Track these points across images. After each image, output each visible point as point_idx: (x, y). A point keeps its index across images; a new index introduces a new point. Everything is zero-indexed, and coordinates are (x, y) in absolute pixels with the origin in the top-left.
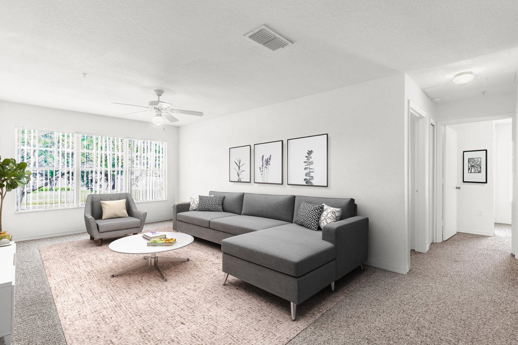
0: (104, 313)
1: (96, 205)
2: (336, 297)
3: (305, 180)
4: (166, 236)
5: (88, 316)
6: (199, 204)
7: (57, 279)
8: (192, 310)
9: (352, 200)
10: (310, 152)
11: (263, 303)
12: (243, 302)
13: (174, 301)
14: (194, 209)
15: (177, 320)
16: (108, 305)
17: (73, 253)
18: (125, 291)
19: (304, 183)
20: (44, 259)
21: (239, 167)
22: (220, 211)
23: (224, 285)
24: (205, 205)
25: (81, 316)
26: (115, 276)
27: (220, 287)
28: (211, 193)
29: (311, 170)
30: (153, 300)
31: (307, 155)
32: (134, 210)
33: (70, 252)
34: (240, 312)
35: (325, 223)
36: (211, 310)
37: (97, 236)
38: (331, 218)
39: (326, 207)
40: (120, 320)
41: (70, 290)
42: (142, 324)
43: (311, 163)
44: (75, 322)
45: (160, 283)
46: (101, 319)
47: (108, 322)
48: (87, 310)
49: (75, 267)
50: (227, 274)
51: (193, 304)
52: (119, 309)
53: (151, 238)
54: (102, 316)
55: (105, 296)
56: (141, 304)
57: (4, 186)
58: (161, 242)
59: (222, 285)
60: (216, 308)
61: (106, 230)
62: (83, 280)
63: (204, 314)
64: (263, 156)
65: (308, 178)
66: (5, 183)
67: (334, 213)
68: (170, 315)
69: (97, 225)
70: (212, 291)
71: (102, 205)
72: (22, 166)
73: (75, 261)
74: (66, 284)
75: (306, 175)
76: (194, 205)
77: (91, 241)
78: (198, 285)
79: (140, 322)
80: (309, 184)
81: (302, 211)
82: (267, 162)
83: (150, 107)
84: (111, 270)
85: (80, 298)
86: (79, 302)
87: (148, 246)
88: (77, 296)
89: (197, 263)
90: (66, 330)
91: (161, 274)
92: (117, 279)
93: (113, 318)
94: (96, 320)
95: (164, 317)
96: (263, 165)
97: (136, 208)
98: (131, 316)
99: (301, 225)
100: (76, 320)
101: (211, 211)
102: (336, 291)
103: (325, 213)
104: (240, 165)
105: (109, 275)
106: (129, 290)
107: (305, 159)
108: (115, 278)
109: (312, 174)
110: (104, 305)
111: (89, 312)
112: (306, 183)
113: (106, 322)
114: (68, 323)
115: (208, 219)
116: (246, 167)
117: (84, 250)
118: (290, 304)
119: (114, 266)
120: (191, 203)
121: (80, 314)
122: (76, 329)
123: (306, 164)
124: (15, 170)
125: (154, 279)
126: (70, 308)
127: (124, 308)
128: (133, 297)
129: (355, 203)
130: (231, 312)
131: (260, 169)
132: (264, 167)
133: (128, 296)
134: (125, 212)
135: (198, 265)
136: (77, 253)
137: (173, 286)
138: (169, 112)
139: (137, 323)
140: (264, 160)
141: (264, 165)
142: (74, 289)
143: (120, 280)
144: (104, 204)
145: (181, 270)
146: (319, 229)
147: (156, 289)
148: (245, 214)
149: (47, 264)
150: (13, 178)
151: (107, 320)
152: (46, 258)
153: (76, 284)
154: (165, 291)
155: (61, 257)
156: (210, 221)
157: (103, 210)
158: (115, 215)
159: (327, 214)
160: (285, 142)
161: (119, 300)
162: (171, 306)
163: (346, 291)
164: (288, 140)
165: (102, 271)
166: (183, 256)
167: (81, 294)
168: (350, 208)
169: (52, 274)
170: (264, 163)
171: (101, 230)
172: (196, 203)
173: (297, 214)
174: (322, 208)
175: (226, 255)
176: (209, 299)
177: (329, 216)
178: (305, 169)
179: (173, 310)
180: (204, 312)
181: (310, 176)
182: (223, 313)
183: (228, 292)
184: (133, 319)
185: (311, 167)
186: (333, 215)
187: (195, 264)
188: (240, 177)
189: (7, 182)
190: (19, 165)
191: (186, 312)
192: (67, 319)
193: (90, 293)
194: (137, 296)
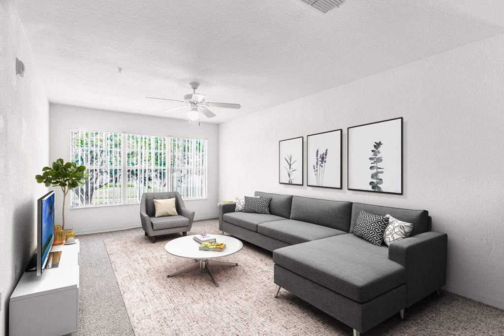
0: (165, 314)
1: (149, 203)
2: (407, 328)
3: (371, 183)
4: (215, 240)
5: (152, 316)
6: (245, 205)
7: (122, 275)
8: (246, 322)
9: (425, 213)
10: (378, 145)
11: (320, 324)
12: (298, 319)
13: (227, 310)
14: (240, 209)
15: (232, 331)
16: (167, 307)
17: (131, 249)
18: (181, 294)
19: (370, 188)
20: (109, 253)
21: (290, 165)
22: (266, 214)
23: (276, 297)
24: (251, 207)
25: (146, 315)
26: (171, 277)
27: (272, 300)
28: (257, 193)
29: (379, 170)
30: (207, 306)
31: (374, 149)
32: (183, 208)
33: (129, 248)
34: (296, 332)
35: (391, 238)
36: (265, 325)
37: (152, 234)
38: (399, 233)
39: (391, 219)
40: (179, 324)
41: (134, 287)
42: (200, 332)
43: (379, 160)
44: (142, 321)
45: (212, 288)
46: (163, 321)
47: (169, 325)
48: (150, 310)
49: (136, 263)
50: (278, 287)
51: (247, 316)
52: (177, 312)
53: (202, 241)
54: (164, 318)
55: (163, 297)
56: (197, 308)
57: (66, 185)
58: (212, 247)
59: (273, 297)
60: (270, 323)
61: (159, 228)
62: (143, 278)
63: (258, 328)
64: (318, 151)
65: (375, 181)
66: (67, 183)
67: (402, 227)
68: (225, 325)
69: (152, 223)
70: (264, 303)
71: (155, 204)
72: (82, 169)
73: (134, 257)
74: (130, 281)
75: (372, 177)
76: (239, 206)
77: (146, 237)
78: (249, 294)
79: (198, 329)
80: (375, 188)
81: (362, 221)
82: (323, 158)
83: (185, 101)
84: (166, 269)
85: (143, 297)
86: (143, 301)
87: (200, 250)
88: (140, 294)
89: (246, 269)
90: (135, 327)
91: (212, 278)
92: (173, 280)
93: (173, 321)
94: (159, 322)
95: (219, 326)
96: (317, 163)
97: (184, 207)
98: (189, 321)
99: (361, 237)
100: (142, 319)
101: (257, 213)
102: (406, 319)
103: (390, 227)
104: (292, 163)
105: (165, 275)
106: (184, 293)
107: (371, 155)
108: (171, 278)
109: (380, 176)
110: (164, 306)
111: (152, 312)
112: (372, 188)
113: (167, 325)
114: (136, 321)
115: (256, 222)
116: (297, 166)
117: (141, 247)
118: (353, 331)
119: (168, 265)
120: (237, 204)
121: (144, 313)
122: (143, 328)
123: (373, 161)
124: (76, 172)
125: (206, 283)
126: (136, 306)
127: (182, 312)
128: (189, 301)
129: (429, 215)
130: (286, 330)
131: (314, 168)
132: (319, 166)
133: (184, 299)
134: (175, 210)
135: (247, 271)
136: (135, 249)
137: (225, 293)
138: (205, 106)
139: (195, 330)
140: (319, 156)
141: (319, 163)
142: (137, 287)
143: (175, 281)
144: (157, 202)
145: (230, 276)
146: (383, 244)
147: (209, 294)
148: (293, 219)
149: (113, 258)
150: (74, 178)
151: (168, 322)
152: (111, 252)
153: (138, 281)
154: (218, 297)
155: (122, 252)
156: (257, 225)
157: (156, 208)
158: (167, 213)
159: (394, 229)
160: (345, 132)
161: (176, 303)
162: (225, 315)
163: (419, 321)
164: (348, 128)
165: (158, 270)
166: (232, 260)
167: (143, 293)
168: (423, 222)
169: (117, 269)
170: (319, 160)
171: (155, 228)
172: (242, 204)
173: (355, 224)
174: (387, 220)
175: (278, 267)
176: (262, 312)
177: (396, 230)
178: (371, 168)
179: (227, 320)
180: (259, 326)
181: (377, 179)
182: (277, 330)
183: (281, 306)
184: (191, 324)
185: (379, 165)
186: (402, 231)
187: (244, 270)
188: (292, 177)
189: (69, 182)
190: (79, 168)
191: (241, 325)
192: (135, 317)
193: (150, 292)
194: (192, 300)
